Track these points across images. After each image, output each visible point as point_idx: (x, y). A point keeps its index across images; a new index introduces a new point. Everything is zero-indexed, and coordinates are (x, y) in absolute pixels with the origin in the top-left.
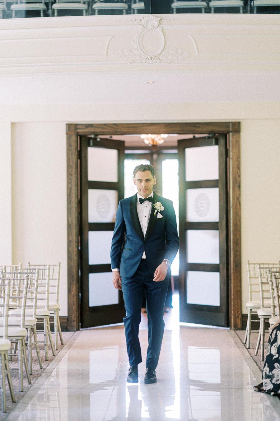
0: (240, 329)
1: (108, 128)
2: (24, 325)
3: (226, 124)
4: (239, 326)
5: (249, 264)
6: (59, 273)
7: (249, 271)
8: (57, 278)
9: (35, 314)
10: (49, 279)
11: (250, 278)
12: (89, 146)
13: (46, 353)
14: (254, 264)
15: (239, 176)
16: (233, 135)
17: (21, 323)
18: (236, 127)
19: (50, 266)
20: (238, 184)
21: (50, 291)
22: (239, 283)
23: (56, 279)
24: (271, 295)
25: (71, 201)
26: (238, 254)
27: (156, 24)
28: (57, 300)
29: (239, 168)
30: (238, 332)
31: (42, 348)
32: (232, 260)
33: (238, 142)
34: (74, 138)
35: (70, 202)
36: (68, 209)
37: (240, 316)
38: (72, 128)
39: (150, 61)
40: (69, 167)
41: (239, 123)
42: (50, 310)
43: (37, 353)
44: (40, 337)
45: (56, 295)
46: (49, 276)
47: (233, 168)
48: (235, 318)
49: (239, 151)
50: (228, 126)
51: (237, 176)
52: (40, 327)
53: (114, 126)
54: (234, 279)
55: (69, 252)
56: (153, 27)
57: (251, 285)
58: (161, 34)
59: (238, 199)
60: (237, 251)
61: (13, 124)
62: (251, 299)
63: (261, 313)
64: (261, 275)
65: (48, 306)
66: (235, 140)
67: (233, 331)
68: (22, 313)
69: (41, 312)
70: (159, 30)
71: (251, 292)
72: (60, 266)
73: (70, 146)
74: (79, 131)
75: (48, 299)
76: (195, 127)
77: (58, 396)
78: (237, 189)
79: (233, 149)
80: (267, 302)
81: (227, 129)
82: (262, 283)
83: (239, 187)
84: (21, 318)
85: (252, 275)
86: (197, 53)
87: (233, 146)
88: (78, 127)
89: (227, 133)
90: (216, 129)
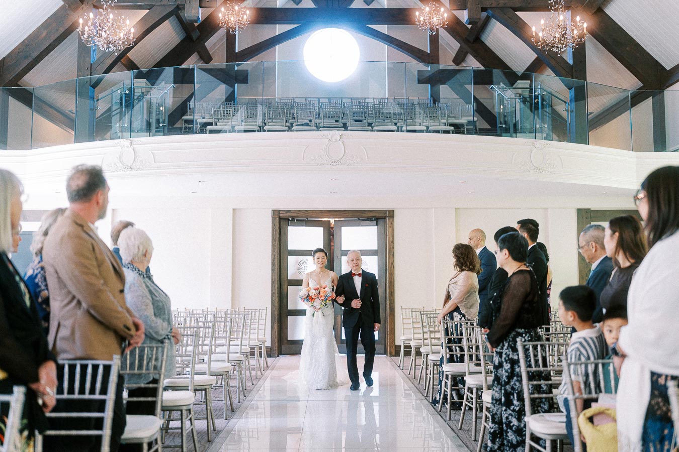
0: (394, 356)
1: (302, 213)
2: (241, 352)
3: (385, 212)
4: (393, 353)
5: (402, 309)
6: (266, 315)
7: (402, 314)
8: (265, 318)
9: (249, 344)
10: (259, 320)
11: (403, 319)
12: (288, 225)
13: (256, 374)
14: (406, 309)
15: (393, 248)
16: (389, 219)
17: (239, 351)
18: (390, 214)
19: (260, 309)
20: (392, 254)
21: (260, 328)
22: (393, 323)
23: (263, 319)
24: (422, 330)
25: (274, 264)
26: (392, 302)
27: (338, 139)
28: (265, 335)
29: (393, 242)
30: (392, 357)
31: (254, 369)
32: (388, 306)
33: (392, 224)
34: (277, 220)
35: (274, 266)
36: (272, 270)
37: (394, 347)
38: (276, 213)
39: (334, 164)
40: (273, 240)
41: (393, 211)
42: (259, 341)
43: (250, 373)
44: (253, 362)
45: (263, 331)
46: (259, 317)
47: (389, 243)
48: (390, 348)
49: (393, 230)
50: (386, 213)
52: (252, 354)
53: (306, 212)
54: (389, 320)
55: (272, 300)
56: (336, 140)
57: (403, 324)
58: (342, 145)
59: (392, 264)
60: (391, 300)
61: (233, 209)
62: (404, 334)
63: (413, 344)
64: (412, 317)
65: (258, 339)
66: (390, 222)
67: (389, 357)
68: (240, 344)
69: (253, 343)
70: (340, 142)
71: (404, 329)
72: (266, 310)
73: (275, 225)
74: (281, 215)
75: (258, 333)
76: (362, 213)
77: (264, 404)
78: (391, 257)
80: (416, 336)
81: (385, 215)
82: (413, 322)
83: (393, 255)
84: (239, 347)
85: (404, 317)
86: (367, 158)
87: (389, 227)
88: (280, 212)
89: (385, 218)
90: (377, 215)
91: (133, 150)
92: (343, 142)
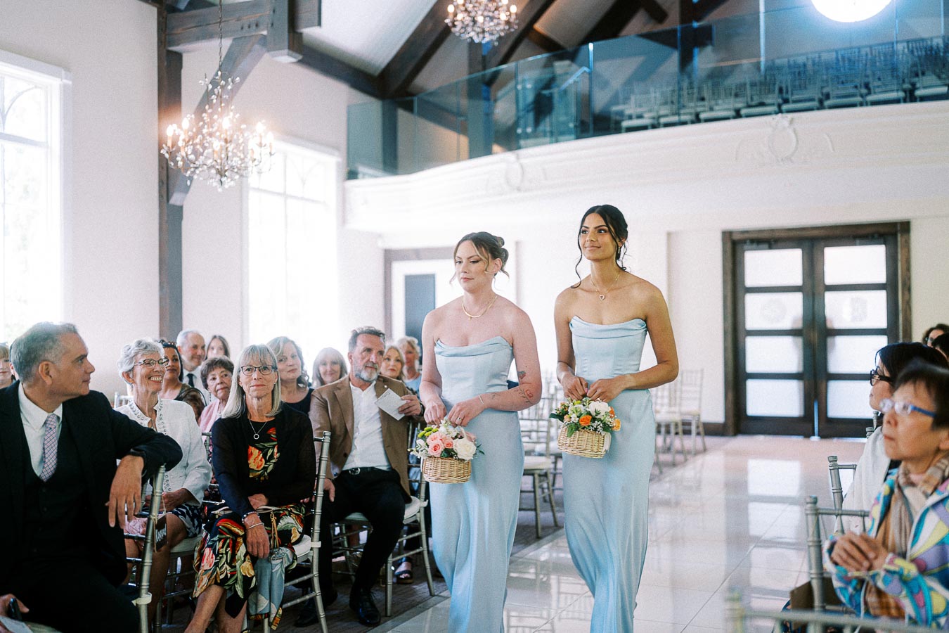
3: (893, 224)
15: (909, 279)
16: (902, 236)
18: (905, 227)
20: (908, 287)
25: (726, 307)
27: (787, 125)
33: (907, 243)
34: (729, 245)
35: (726, 310)
38: (727, 235)
39: (781, 163)
40: (724, 274)
41: (908, 223)
47: (902, 271)
49: (909, 252)
50: (896, 226)
51: (907, 279)
56: (784, 128)
58: (793, 135)
66: (904, 240)
70: (790, 131)
73: (726, 253)
74: (734, 238)
76: (857, 228)
78: (906, 293)
79: (902, 249)
81: (894, 230)
83: (909, 290)
86: (831, 150)
87: (902, 247)
88: (734, 234)
89: (895, 235)
90: (882, 230)
91: (522, 167)
92: (794, 131)
